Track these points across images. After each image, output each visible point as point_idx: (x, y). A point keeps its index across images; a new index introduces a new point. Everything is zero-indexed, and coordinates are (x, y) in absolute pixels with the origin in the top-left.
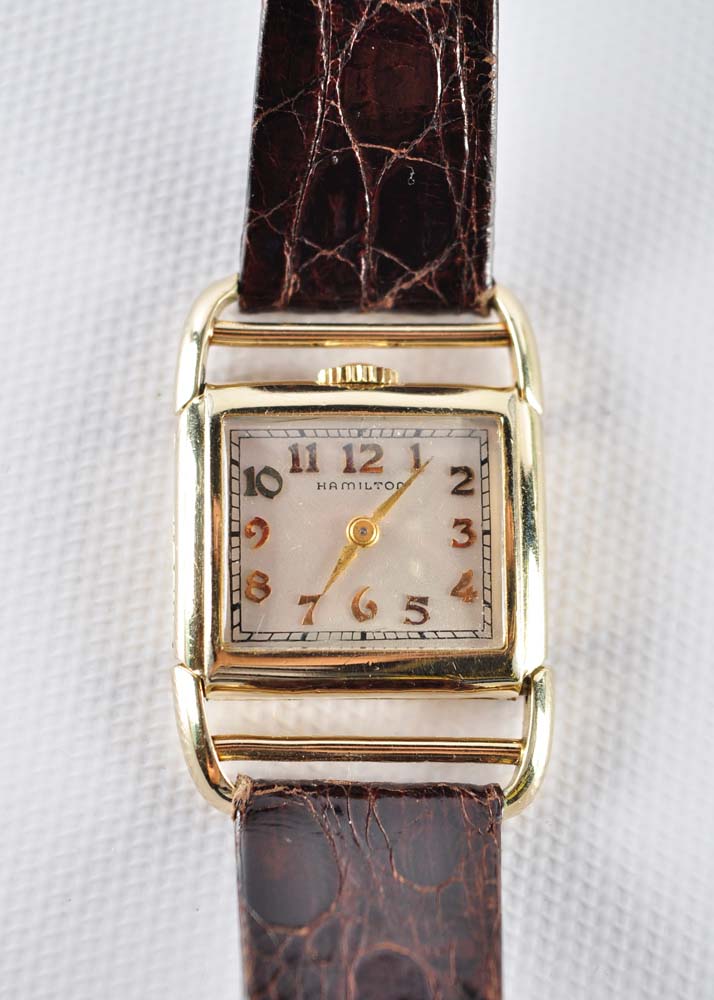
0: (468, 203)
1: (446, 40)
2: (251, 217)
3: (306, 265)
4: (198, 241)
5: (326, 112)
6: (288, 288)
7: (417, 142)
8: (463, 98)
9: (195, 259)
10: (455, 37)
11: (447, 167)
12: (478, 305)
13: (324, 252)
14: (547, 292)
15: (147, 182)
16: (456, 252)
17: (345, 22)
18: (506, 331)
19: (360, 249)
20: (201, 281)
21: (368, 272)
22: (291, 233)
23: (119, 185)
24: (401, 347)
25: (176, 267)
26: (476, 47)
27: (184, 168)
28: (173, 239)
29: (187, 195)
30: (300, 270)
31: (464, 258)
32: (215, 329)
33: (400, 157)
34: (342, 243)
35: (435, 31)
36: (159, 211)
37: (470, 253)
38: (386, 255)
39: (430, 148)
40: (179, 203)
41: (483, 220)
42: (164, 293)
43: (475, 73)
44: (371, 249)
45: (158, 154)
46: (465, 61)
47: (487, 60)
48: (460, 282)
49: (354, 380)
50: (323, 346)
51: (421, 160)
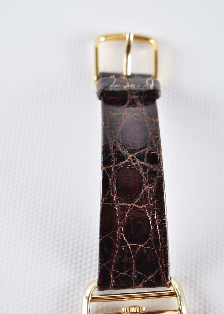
0: (162, 258)
1: (152, 215)
2: (100, 265)
3: (117, 277)
4: (85, 269)
5: (120, 237)
6: (112, 284)
7: (146, 243)
8: (158, 230)
9: (85, 275)
10: (155, 214)
11: (155, 249)
12: (167, 285)
13: (122, 273)
14: (186, 278)
15: (70, 253)
16: (159, 271)
17: (124, 212)
18: (175, 292)
19: (132, 272)
20: (87, 281)
21: (134, 278)
22: (112, 269)
23: (62, 254)
24: (145, 299)
25: (80, 277)
26: (161, 216)
27: (80, 248)
28: (78, 269)
29: (82, 256)
30: (115, 279)
31: (161, 272)
32: (92, 297)
33: (141, 247)
34: (127, 271)
35: (149, 213)
36: (74, 261)
37: (163, 271)
38: (139, 273)
39: (150, 244)
40: (79, 259)
41: (166, 262)
42: (77, 286)
43: (161, 224)
44: (135, 271)
45: (73, 244)
46: (158, 220)
47: (164, 220)
48: (161, 279)
49: (132, 312)
50: (123, 300)
51: (147, 247)
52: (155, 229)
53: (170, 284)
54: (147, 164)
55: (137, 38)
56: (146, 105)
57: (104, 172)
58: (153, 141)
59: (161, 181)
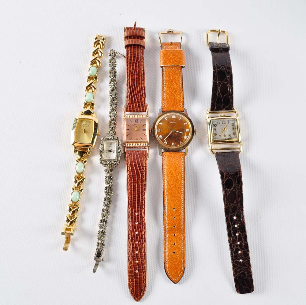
5: (218, 92)
6: (215, 108)
7: (227, 94)
10: (230, 85)
11: (229, 96)
12: (232, 109)
13: (218, 105)
16: (230, 104)
17: (220, 84)
18: (235, 111)
19: (222, 104)
21: (222, 106)
22: (215, 103)
32: (209, 113)
33: (225, 96)
34: (220, 104)
35: (228, 85)
37: (232, 104)
38: (224, 105)
46: (230, 87)
48: (231, 107)
49: (222, 116)
51: (227, 96)
52: (229, 90)
53: (234, 109)
54: (227, 70)
55: (222, 31)
56: (225, 52)
57: (214, 72)
58: (229, 63)
59: (232, 75)
